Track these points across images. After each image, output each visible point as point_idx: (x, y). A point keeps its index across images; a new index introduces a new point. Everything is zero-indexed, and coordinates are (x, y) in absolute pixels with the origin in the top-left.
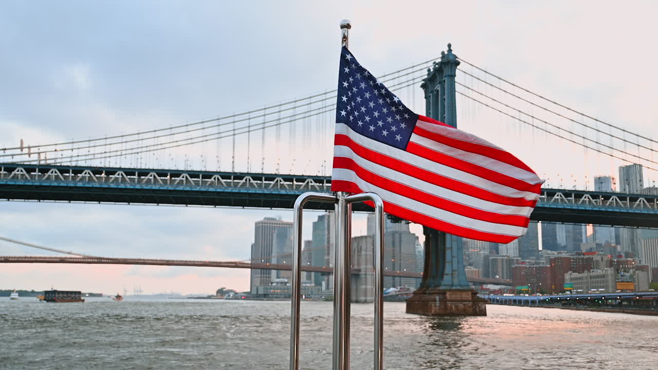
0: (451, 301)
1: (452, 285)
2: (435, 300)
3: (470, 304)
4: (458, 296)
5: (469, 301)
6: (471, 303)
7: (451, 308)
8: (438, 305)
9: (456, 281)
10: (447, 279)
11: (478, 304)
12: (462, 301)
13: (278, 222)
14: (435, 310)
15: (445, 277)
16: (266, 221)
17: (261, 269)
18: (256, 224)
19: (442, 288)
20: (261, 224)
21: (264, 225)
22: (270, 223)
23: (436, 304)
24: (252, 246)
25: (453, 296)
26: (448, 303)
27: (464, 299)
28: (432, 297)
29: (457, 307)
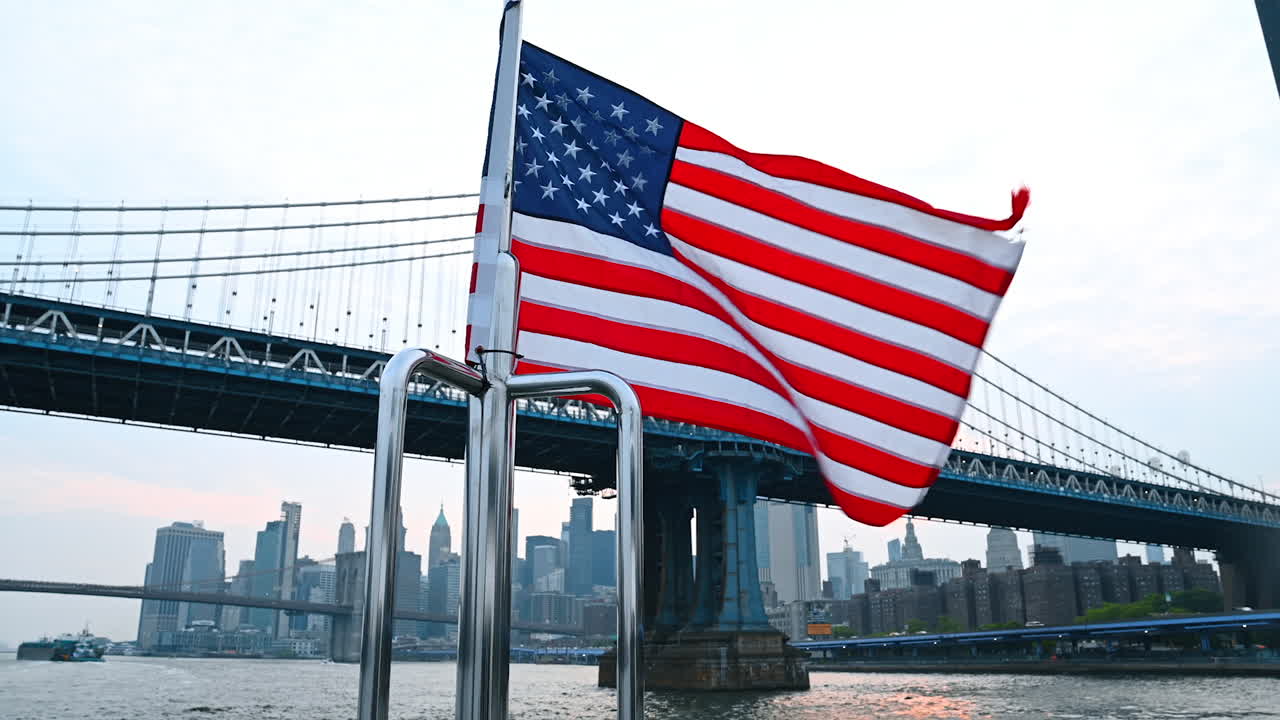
0: (747, 656)
1: (740, 623)
2: (718, 657)
3: (780, 661)
4: (756, 646)
5: (776, 655)
6: (782, 659)
7: (748, 673)
8: (724, 666)
9: (747, 614)
10: (729, 609)
11: (795, 662)
12: (764, 656)
13: (196, 531)
14: (719, 678)
15: (726, 605)
16: (177, 528)
17: (161, 599)
18: (159, 531)
19: (723, 628)
20: (167, 533)
21: (172, 534)
22: (182, 532)
23: (719, 664)
24: (148, 567)
25: (750, 646)
26: (741, 660)
27: (768, 651)
28: (710, 648)
29: (758, 669)
